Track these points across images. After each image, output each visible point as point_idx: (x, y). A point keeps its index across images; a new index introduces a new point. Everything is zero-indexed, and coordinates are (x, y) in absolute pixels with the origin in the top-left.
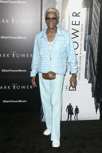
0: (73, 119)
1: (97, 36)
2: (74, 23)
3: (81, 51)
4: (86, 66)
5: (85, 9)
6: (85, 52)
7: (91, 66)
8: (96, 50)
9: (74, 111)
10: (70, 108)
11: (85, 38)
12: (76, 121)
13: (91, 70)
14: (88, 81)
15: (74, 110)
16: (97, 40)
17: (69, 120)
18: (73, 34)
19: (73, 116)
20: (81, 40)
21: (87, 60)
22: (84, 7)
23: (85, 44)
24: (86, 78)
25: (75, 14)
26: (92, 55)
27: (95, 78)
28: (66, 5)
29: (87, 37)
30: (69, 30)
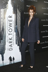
0: (12, 63)
1: (20, 26)
2: (9, 21)
3: (13, 32)
4: (16, 39)
6: (15, 33)
7: (18, 39)
8: (20, 32)
10: (10, 58)
11: (15, 27)
12: (14, 63)
13: (18, 40)
14: (17, 45)
15: (12, 58)
16: (20, 27)
17: (11, 63)
18: (9, 25)
19: (12, 62)
20: (13, 28)
21: (16, 36)
22: (13, 14)
23: (15, 30)
24: (16, 44)
25: (10, 17)
26: (18, 34)
27: (20, 43)
28: (6, 13)
29: (16, 26)
30: (7, 24)
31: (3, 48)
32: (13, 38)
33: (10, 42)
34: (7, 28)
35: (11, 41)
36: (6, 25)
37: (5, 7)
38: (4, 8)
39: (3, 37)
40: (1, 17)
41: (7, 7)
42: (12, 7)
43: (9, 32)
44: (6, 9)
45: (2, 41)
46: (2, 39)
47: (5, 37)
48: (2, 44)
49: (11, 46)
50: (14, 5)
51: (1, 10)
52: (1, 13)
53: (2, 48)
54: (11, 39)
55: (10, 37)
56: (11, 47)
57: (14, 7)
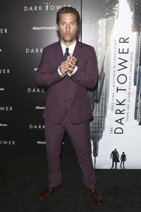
0: (118, 167)
2: (121, 51)
3: (130, 86)
4: (136, 105)
5: (136, 33)
6: (136, 87)
9: (120, 158)
11: (136, 69)
12: (122, 170)
14: (138, 123)
15: (120, 156)
17: (114, 168)
18: (120, 64)
20: (130, 72)
21: (137, 97)
22: (133, 31)
23: (135, 77)
24: (136, 119)
25: (122, 40)
28: (111, 29)
29: (138, 68)
30: (115, 60)
31: (98, 124)
32: (129, 101)
33: (118, 112)
34: (114, 72)
35: (121, 108)
36: (112, 64)
37: (109, 12)
38: (107, 17)
39: (100, 96)
40: (100, 40)
41: (116, 13)
42: (132, 10)
43: (117, 85)
44: (114, 20)
45: (97, 106)
46: (98, 101)
47: (106, 95)
48: (97, 115)
49: (119, 121)
50: (136, 6)
51: (100, 22)
52: (99, 32)
53: (95, 124)
54: (120, 104)
55: (121, 96)
56: (120, 126)
57: (135, 10)
